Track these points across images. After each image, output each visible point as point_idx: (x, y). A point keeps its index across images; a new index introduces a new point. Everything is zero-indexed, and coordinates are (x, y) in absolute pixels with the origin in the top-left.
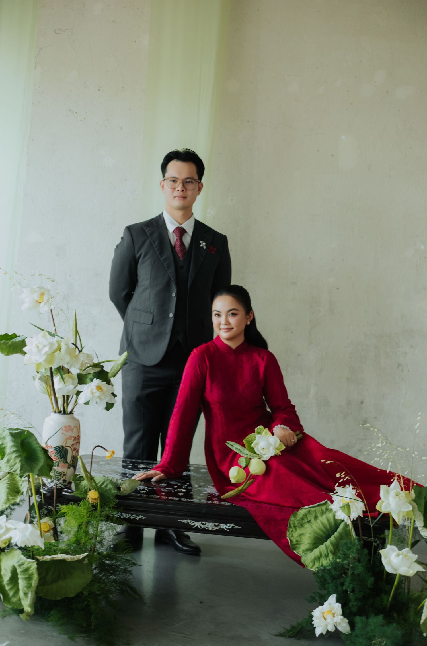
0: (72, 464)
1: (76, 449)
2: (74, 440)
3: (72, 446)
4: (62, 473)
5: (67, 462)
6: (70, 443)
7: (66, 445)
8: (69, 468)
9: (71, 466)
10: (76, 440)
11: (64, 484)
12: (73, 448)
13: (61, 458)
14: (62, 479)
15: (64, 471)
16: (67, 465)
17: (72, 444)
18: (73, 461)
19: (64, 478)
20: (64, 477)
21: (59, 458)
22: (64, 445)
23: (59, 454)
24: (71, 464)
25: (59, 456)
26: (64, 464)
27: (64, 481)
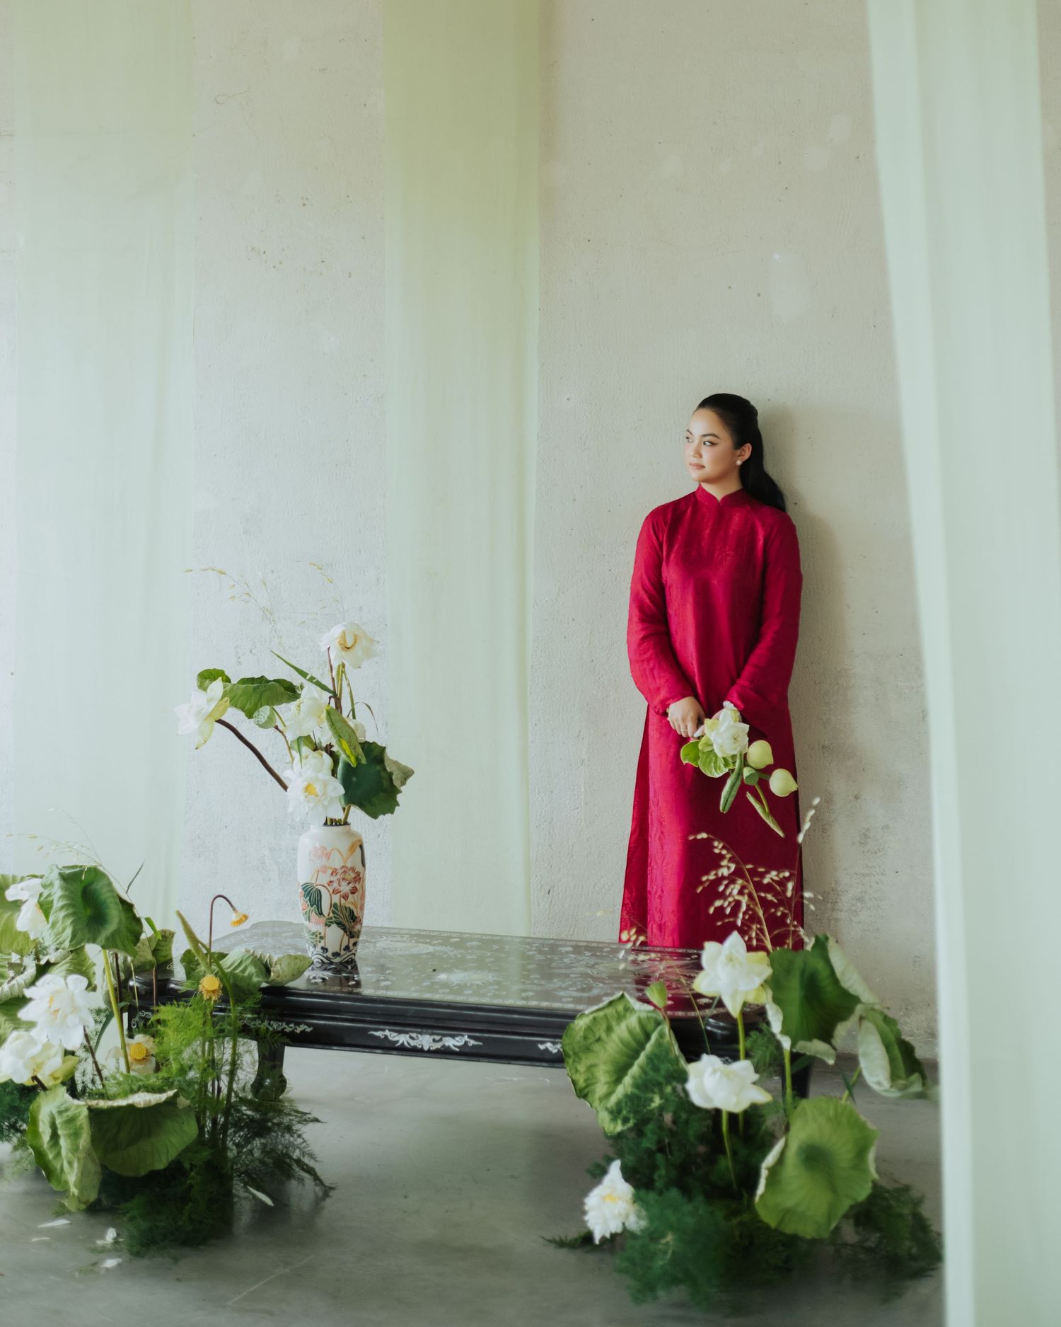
0: (334, 919)
1: (340, 892)
2: (332, 874)
3: (329, 885)
4: (318, 933)
5: (321, 914)
6: (324, 879)
7: (318, 883)
8: (327, 925)
9: (332, 923)
10: (338, 875)
11: (325, 955)
12: (331, 891)
13: (312, 906)
14: (321, 945)
15: (320, 931)
16: (323, 920)
17: (328, 881)
18: (334, 912)
19: (322, 944)
20: (323, 941)
21: (308, 906)
22: (313, 882)
23: (308, 898)
24: (331, 918)
25: (308, 902)
26: (317, 917)
27: (325, 949)
